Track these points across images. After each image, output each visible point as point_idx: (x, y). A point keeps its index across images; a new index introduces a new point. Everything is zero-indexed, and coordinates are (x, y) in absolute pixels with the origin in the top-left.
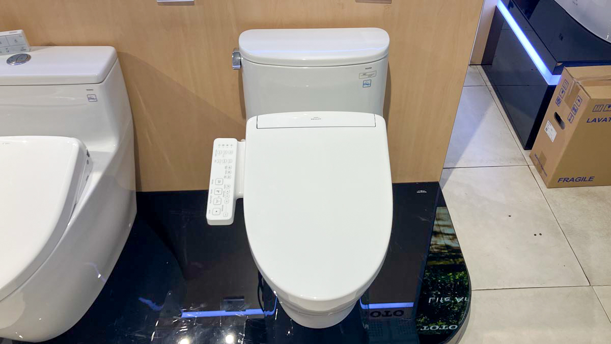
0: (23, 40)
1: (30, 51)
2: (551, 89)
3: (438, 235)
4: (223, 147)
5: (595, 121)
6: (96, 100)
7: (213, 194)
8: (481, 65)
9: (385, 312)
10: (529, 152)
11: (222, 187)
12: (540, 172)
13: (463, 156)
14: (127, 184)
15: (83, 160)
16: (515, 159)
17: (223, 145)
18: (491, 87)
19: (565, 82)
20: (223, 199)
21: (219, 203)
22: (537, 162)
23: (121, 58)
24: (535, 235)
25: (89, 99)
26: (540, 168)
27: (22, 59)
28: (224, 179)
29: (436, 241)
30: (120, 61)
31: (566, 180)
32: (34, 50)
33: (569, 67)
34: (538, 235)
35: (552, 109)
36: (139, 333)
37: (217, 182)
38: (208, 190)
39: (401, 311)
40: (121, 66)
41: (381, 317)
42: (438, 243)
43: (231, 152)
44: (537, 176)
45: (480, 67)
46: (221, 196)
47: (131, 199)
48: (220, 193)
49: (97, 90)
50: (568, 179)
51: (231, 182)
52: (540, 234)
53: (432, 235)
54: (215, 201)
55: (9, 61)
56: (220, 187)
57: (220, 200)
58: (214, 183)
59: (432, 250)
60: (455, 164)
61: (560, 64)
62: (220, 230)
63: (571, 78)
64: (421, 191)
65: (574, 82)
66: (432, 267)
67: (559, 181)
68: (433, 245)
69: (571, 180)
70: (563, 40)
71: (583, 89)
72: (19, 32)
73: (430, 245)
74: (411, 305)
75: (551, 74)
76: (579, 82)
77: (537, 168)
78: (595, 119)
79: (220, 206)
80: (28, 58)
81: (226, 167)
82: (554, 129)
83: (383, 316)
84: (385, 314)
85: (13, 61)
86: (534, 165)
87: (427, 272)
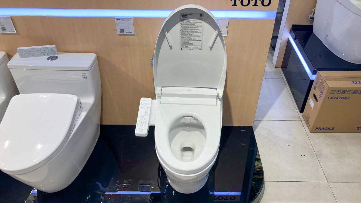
0: (55, 49)
1: (58, 54)
2: (312, 81)
3: (258, 161)
4: (145, 102)
5: (332, 98)
6: (86, 78)
7: (139, 122)
8: (281, 68)
9: (226, 197)
10: (302, 114)
11: (143, 119)
12: (307, 124)
13: (268, 114)
14: (96, 120)
15: (79, 106)
16: (294, 117)
17: (145, 101)
18: (285, 80)
19: (318, 78)
20: (144, 125)
21: (141, 126)
22: (306, 119)
23: (98, 59)
24: (301, 156)
25: (83, 77)
26: (307, 122)
27: (54, 58)
28: (145, 116)
29: (258, 164)
30: (98, 61)
31: (320, 128)
32: (59, 54)
33: (320, 71)
34: (303, 156)
35: (312, 91)
36: (99, 191)
37: (141, 117)
38: (136, 125)
39: (234, 197)
40: (98, 63)
41: (223, 200)
42: (259, 165)
43: (148, 104)
44: (306, 126)
45: (280, 69)
46: (143, 123)
47: (98, 127)
48: (142, 122)
49: (88, 74)
50: (321, 128)
51: (148, 117)
52: (304, 155)
53: (256, 160)
54: (140, 125)
55: (48, 59)
56: (142, 119)
57: (142, 125)
58: (140, 117)
59: (256, 169)
60: (263, 118)
61: (316, 69)
62: (141, 138)
63: (320, 76)
64: (243, 131)
65: (321, 78)
66: (256, 179)
67: (316, 129)
68: (256, 166)
69: (322, 129)
70: (321, 57)
71: (326, 82)
72: (54, 46)
73: (255, 166)
74: (239, 193)
75: (312, 74)
76: (324, 78)
77: (306, 122)
78: (332, 97)
79: (142, 128)
80: (57, 58)
81: (146, 111)
82: (313, 102)
83: (224, 199)
84: (225, 198)
85: (50, 59)
86: (305, 120)
87: (253, 182)
